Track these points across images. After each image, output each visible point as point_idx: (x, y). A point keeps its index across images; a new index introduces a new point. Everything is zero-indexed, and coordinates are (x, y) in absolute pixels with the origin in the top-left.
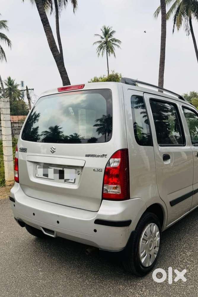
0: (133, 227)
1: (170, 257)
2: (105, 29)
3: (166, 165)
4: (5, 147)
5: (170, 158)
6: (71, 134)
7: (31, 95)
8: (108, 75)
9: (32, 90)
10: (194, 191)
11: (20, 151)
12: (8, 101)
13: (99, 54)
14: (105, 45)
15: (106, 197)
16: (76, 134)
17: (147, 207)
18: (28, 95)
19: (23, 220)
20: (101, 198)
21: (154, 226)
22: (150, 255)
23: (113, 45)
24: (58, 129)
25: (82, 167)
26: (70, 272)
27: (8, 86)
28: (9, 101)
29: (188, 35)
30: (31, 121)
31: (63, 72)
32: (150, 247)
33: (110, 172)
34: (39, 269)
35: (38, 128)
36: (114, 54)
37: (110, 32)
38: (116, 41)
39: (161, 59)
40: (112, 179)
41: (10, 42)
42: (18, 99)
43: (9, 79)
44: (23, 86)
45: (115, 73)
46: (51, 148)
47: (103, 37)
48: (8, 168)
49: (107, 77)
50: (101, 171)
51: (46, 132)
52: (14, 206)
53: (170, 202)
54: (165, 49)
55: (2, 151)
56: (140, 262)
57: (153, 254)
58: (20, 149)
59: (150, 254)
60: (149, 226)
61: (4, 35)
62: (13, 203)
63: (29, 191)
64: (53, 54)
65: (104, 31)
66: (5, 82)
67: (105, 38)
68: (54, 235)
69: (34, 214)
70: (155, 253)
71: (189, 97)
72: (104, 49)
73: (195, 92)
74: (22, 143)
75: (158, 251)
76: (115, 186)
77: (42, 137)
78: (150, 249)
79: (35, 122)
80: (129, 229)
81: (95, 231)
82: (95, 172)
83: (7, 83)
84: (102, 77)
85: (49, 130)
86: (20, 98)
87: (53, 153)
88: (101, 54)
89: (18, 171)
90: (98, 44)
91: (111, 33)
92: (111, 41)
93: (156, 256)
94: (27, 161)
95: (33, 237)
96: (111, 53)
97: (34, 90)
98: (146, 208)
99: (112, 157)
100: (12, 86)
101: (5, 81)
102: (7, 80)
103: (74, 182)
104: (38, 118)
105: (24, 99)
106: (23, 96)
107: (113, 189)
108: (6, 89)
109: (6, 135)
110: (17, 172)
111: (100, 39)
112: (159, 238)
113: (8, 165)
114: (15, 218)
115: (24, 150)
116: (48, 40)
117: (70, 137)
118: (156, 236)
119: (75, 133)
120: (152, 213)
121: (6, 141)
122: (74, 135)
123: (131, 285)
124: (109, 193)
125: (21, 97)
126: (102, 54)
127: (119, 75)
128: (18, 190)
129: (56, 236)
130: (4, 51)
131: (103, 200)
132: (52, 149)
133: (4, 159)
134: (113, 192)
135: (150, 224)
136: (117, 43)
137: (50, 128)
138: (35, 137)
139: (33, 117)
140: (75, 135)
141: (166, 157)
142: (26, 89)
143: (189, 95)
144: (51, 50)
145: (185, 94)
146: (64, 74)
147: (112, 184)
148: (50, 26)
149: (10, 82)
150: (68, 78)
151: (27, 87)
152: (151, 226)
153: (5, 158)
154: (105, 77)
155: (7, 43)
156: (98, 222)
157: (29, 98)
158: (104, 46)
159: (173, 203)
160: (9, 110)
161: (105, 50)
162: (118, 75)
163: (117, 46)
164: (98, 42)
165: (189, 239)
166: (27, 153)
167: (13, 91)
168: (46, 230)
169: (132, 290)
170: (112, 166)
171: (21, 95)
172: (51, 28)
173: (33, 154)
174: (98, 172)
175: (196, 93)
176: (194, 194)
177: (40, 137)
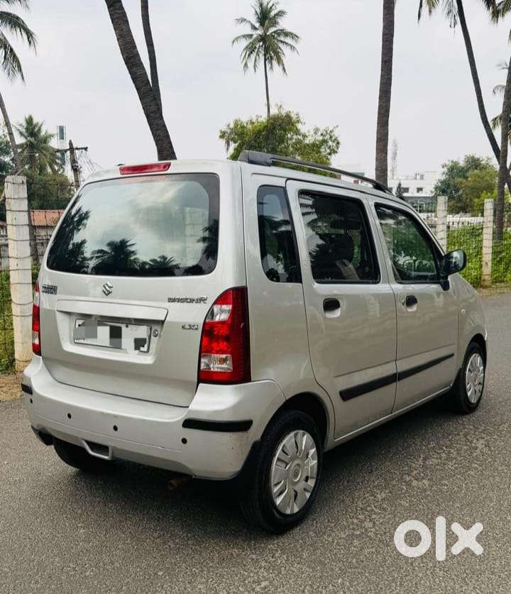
0: (256, 433)
1: (343, 501)
2: (261, 5)
3: (331, 319)
4: (15, 285)
5: (339, 306)
6: (152, 258)
7: (81, 162)
8: (268, 116)
9: (84, 150)
10: (399, 374)
11: (43, 292)
12: (23, 182)
13: (246, 65)
14: (261, 43)
15: (206, 377)
16: (164, 258)
17: (287, 398)
18: (74, 161)
19: (49, 430)
20: (196, 380)
21: (303, 436)
22: (295, 491)
23: (281, 45)
24: (127, 246)
25: (163, 322)
26: (140, 528)
27: (26, 138)
28: (25, 181)
29: (453, 25)
30: (71, 227)
31: (152, 115)
32: (296, 476)
33: (214, 331)
34: (79, 523)
35: (83, 242)
36: (283, 65)
37: (272, 14)
38: (287, 34)
39: (381, 84)
40: (219, 343)
41: (31, 35)
42: (49, 170)
43: (30, 121)
44: (62, 138)
45: (284, 113)
46: (104, 286)
47: (257, 25)
48: (21, 332)
49: (264, 121)
50: (197, 329)
51: (101, 251)
52: (31, 401)
53: (341, 393)
54: (391, 61)
55: (10, 295)
56: (273, 503)
57: (302, 490)
58: (43, 287)
59: (296, 489)
60: (292, 434)
61: (18, 18)
62: (28, 396)
63: (62, 372)
64: (130, 72)
65: (259, 11)
66: (19, 127)
67: (261, 28)
68: (107, 455)
69: (69, 416)
70: (305, 490)
71: (463, 168)
72: (258, 54)
73: (477, 156)
74: (48, 276)
75: (313, 485)
76: (224, 356)
77: (92, 264)
78: (296, 480)
79: (79, 230)
80: (248, 438)
81: (184, 441)
82: (185, 330)
83: (24, 131)
84: (254, 120)
85: (106, 249)
86: (56, 168)
87: (107, 295)
88: (251, 65)
89: (39, 331)
90: (245, 43)
91: (275, 15)
92: (276, 36)
93: (308, 495)
94: (57, 313)
95: (71, 470)
96: (275, 62)
97: (88, 150)
98: (284, 400)
99: (216, 302)
100: (35, 140)
101: (20, 125)
102: (25, 124)
103: (148, 351)
104: (85, 221)
105: (66, 170)
106: (64, 163)
107: (220, 363)
108: (21, 146)
109: (17, 258)
110: (37, 333)
111: (249, 31)
112: (316, 461)
113: (22, 326)
114: (32, 427)
115: (51, 290)
116: (118, 40)
117: (150, 264)
118: (309, 456)
119: (161, 254)
120: (300, 412)
121: (17, 272)
122: (159, 260)
123: (255, 549)
124: (212, 370)
125: (56, 164)
126: (255, 66)
127: (294, 116)
128: (40, 371)
129: (113, 457)
130: (18, 55)
131: (200, 384)
132: (107, 287)
133: (13, 311)
134: (221, 368)
135: (295, 432)
136: (288, 40)
137: (110, 244)
138: (78, 263)
139: (76, 219)
140: (162, 260)
141: (331, 304)
142: (68, 147)
143: (462, 163)
144: (126, 64)
145: (452, 161)
146: (155, 118)
147: (217, 352)
148: (123, 8)
149: (32, 129)
150: (164, 126)
151: (71, 144)
152: (296, 435)
153: (16, 310)
154: (260, 120)
155: (25, 36)
156: (190, 423)
157: (76, 170)
158: (257, 46)
159: (347, 395)
160: (26, 202)
161: (261, 55)
162: (292, 115)
163: (289, 47)
164: (244, 36)
165: (389, 471)
166: (58, 296)
167: (40, 151)
168: (94, 446)
169: (254, 556)
170: (217, 319)
171: (57, 161)
172: (125, 12)
173: (69, 297)
174: (191, 330)
175: (478, 159)
176: (399, 380)
177: (89, 262)
